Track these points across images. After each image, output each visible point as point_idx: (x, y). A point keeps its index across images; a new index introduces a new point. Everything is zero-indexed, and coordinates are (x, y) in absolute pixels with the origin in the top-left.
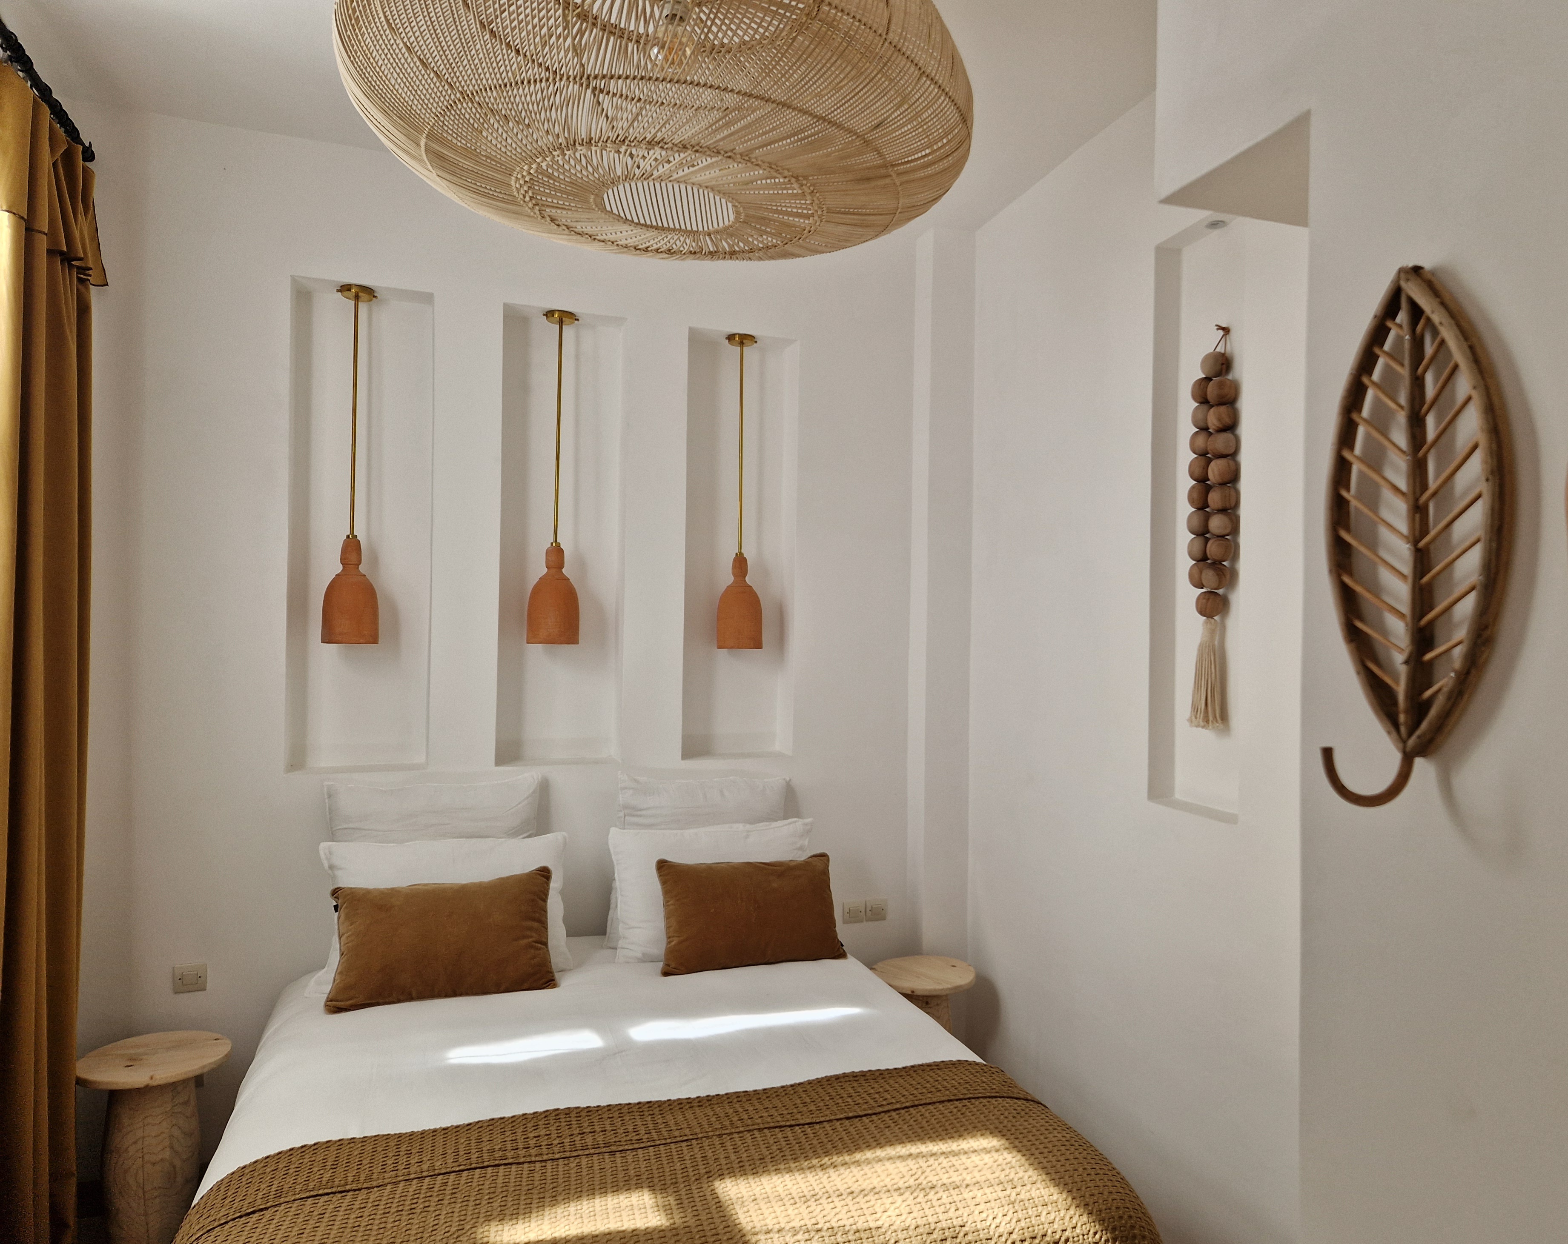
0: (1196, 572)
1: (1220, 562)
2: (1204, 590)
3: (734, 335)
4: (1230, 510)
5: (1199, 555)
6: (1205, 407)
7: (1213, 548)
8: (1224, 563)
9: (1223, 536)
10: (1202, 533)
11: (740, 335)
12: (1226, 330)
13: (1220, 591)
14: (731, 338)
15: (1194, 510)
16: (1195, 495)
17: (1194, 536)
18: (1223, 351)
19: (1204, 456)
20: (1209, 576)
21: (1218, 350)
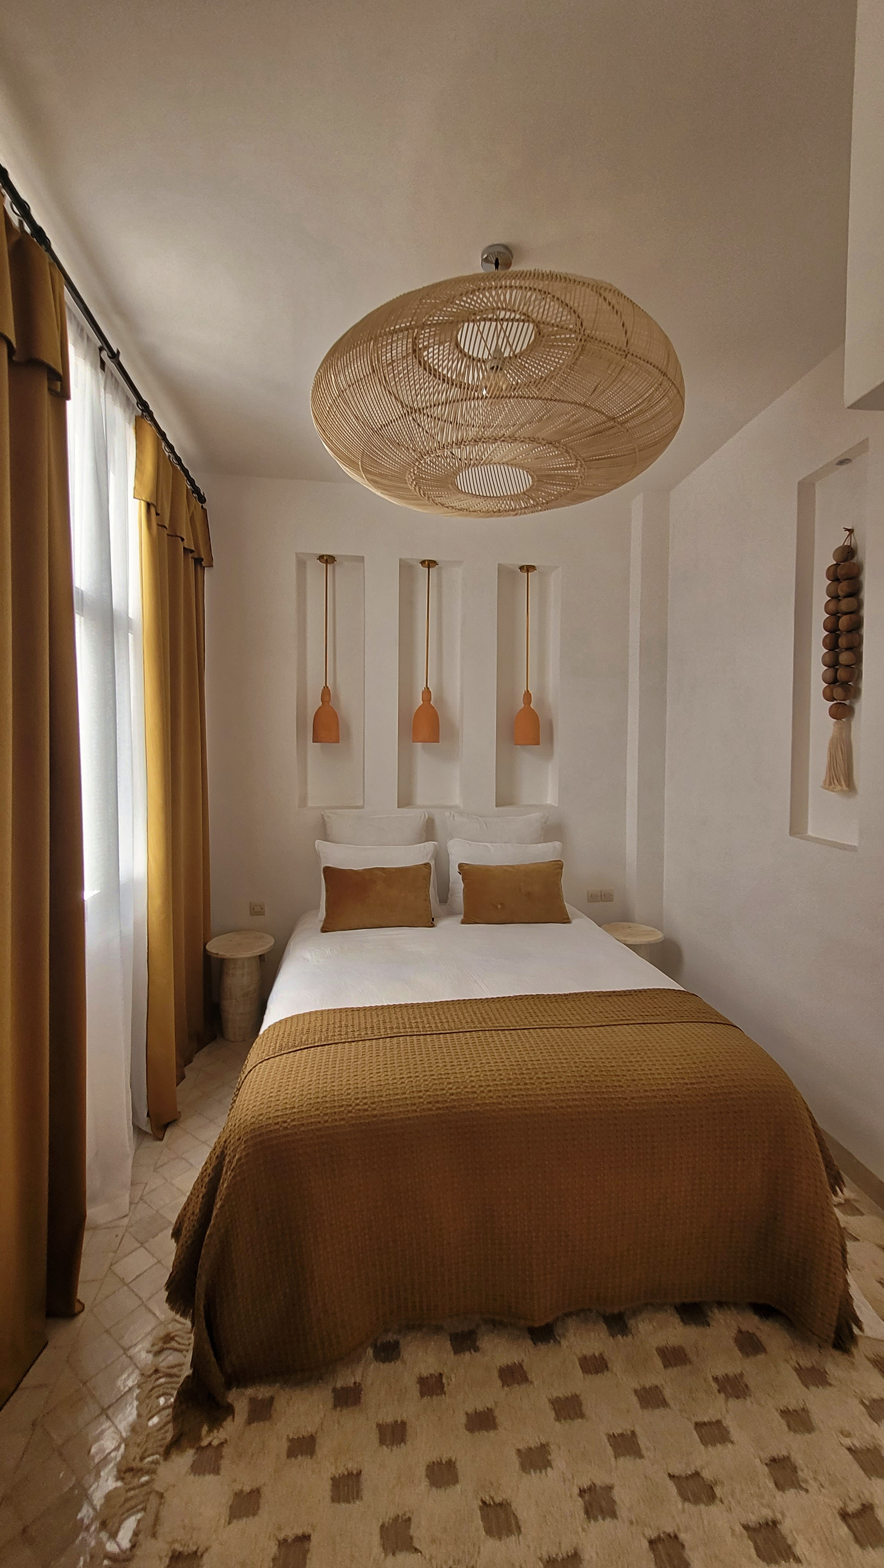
0: (828, 691)
1: (847, 683)
2: (835, 702)
3: (523, 566)
4: (855, 648)
5: (830, 680)
6: (836, 583)
7: (842, 674)
8: (850, 683)
9: (849, 666)
10: (833, 664)
11: (526, 566)
12: (851, 531)
13: (847, 702)
14: (521, 568)
15: (827, 651)
16: (828, 641)
17: (826, 668)
18: (849, 544)
19: (834, 615)
20: (838, 692)
21: (845, 544)
